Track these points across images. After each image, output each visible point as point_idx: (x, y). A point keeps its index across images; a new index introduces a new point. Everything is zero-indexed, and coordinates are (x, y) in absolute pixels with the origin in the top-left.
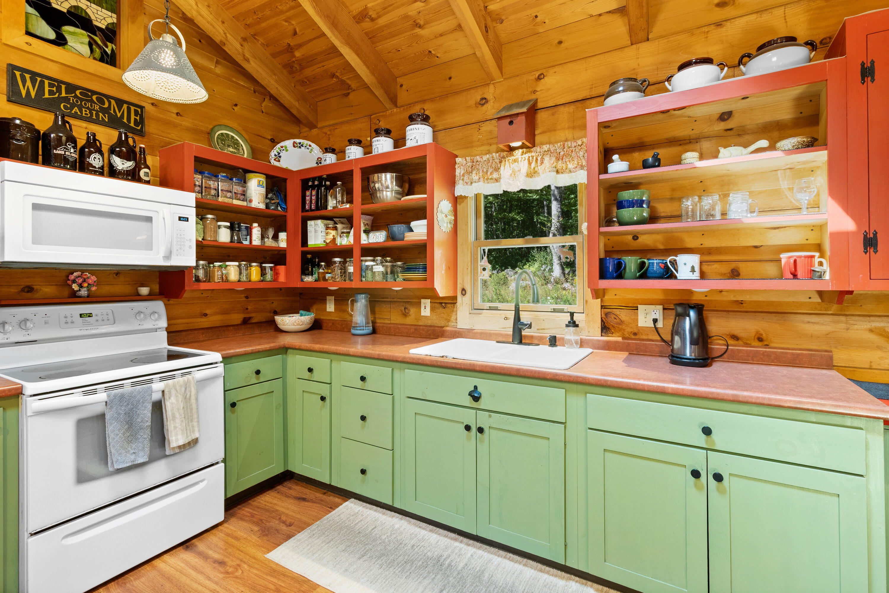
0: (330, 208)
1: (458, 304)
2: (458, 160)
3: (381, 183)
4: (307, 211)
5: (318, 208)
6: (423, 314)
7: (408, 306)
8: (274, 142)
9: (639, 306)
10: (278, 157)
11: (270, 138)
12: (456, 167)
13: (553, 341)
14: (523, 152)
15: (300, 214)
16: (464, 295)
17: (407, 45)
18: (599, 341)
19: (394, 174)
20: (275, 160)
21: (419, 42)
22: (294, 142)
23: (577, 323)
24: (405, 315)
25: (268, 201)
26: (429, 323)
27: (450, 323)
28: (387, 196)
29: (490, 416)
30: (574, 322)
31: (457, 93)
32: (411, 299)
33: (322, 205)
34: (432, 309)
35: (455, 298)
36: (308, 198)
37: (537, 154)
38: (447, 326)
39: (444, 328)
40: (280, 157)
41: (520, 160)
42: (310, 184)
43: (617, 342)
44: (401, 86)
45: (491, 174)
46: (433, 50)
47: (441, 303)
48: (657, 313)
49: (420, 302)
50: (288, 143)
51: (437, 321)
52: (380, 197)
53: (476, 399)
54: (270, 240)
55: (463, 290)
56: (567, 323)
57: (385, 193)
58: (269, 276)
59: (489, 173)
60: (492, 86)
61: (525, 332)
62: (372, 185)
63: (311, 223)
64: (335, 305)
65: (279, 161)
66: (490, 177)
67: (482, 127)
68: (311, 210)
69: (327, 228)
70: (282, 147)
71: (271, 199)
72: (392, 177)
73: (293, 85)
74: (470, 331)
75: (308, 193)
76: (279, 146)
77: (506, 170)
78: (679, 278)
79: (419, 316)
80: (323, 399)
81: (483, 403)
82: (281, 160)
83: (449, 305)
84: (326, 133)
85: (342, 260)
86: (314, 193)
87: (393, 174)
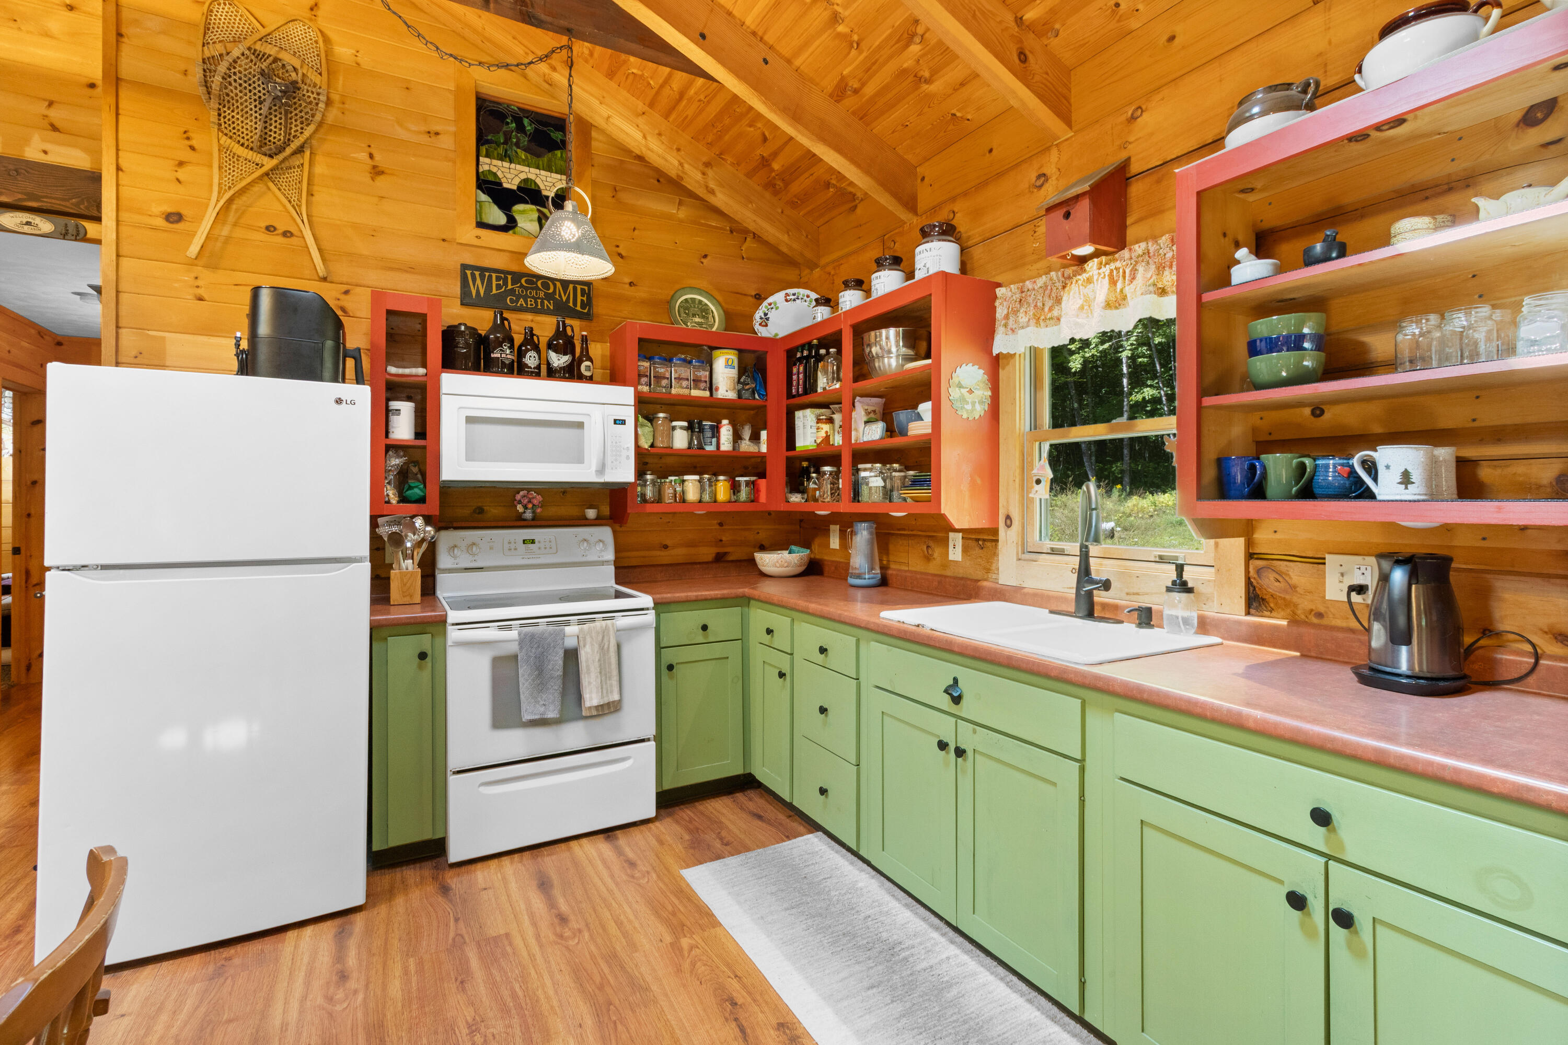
0: (819, 390)
1: (1000, 543)
2: (1000, 292)
3: (880, 346)
4: (794, 397)
5: (806, 393)
6: (952, 557)
7: (931, 544)
8: (760, 298)
9: (1327, 556)
10: (765, 322)
11: (753, 293)
12: (997, 304)
13: (1146, 617)
14: (1101, 263)
15: (785, 402)
16: (1009, 526)
17: (916, 114)
18: (1239, 623)
19: (901, 329)
20: (760, 324)
21: (931, 105)
22: (787, 295)
23: (1190, 585)
24: (928, 558)
25: (740, 386)
26: (960, 573)
27: (990, 575)
28: (890, 365)
29: (975, 732)
30: (1184, 584)
31: (1000, 175)
32: (935, 532)
33: (810, 385)
34: (965, 550)
35: (995, 531)
36: (795, 377)
37: (1124, 263)
38: (986, 580)
39: (979, 583)
40: (768, 319)
41: (1095, 278)
42: (799, 355)
43: (1276, 628)
44: (923, 179)
45: (1050, 309)
46: (958, 110)
47: (977, 540)
48: (1368, 573)
49: (948, 538)
50: (778, 297)
51: (971, 570)
52: (879, 367)
53: (957, 700)
54: (747, 442)
55: (1008, 517)
56: (1170, 584)
57: (886, 360)
58: (744, 494)
59: (1046, 309)
60: (1054, 151)
61: (1100, 597)
62: (867, 350)
63: (799, 414)
64: (840, 538)
65: (766, 325)
66: (1049, 316)
67: (1039, 226)
68: (798, 395)
69: (819, 421)
70: (770, 304)
71: (744, 384)
72: (897, 334)
73: (780, 211)
74: (1018, 589)
75: (795, 370)
76: (765, 303)
77: (1072, 299)
78: (1379, 498)
79: (947, 563)
80: (781, 675)
81: (966, 708)
82: (769, 323)
83: (988, 544)
84: (829, 274)
85: (835, 469)
86: (801, 369)
87: (898, 329)
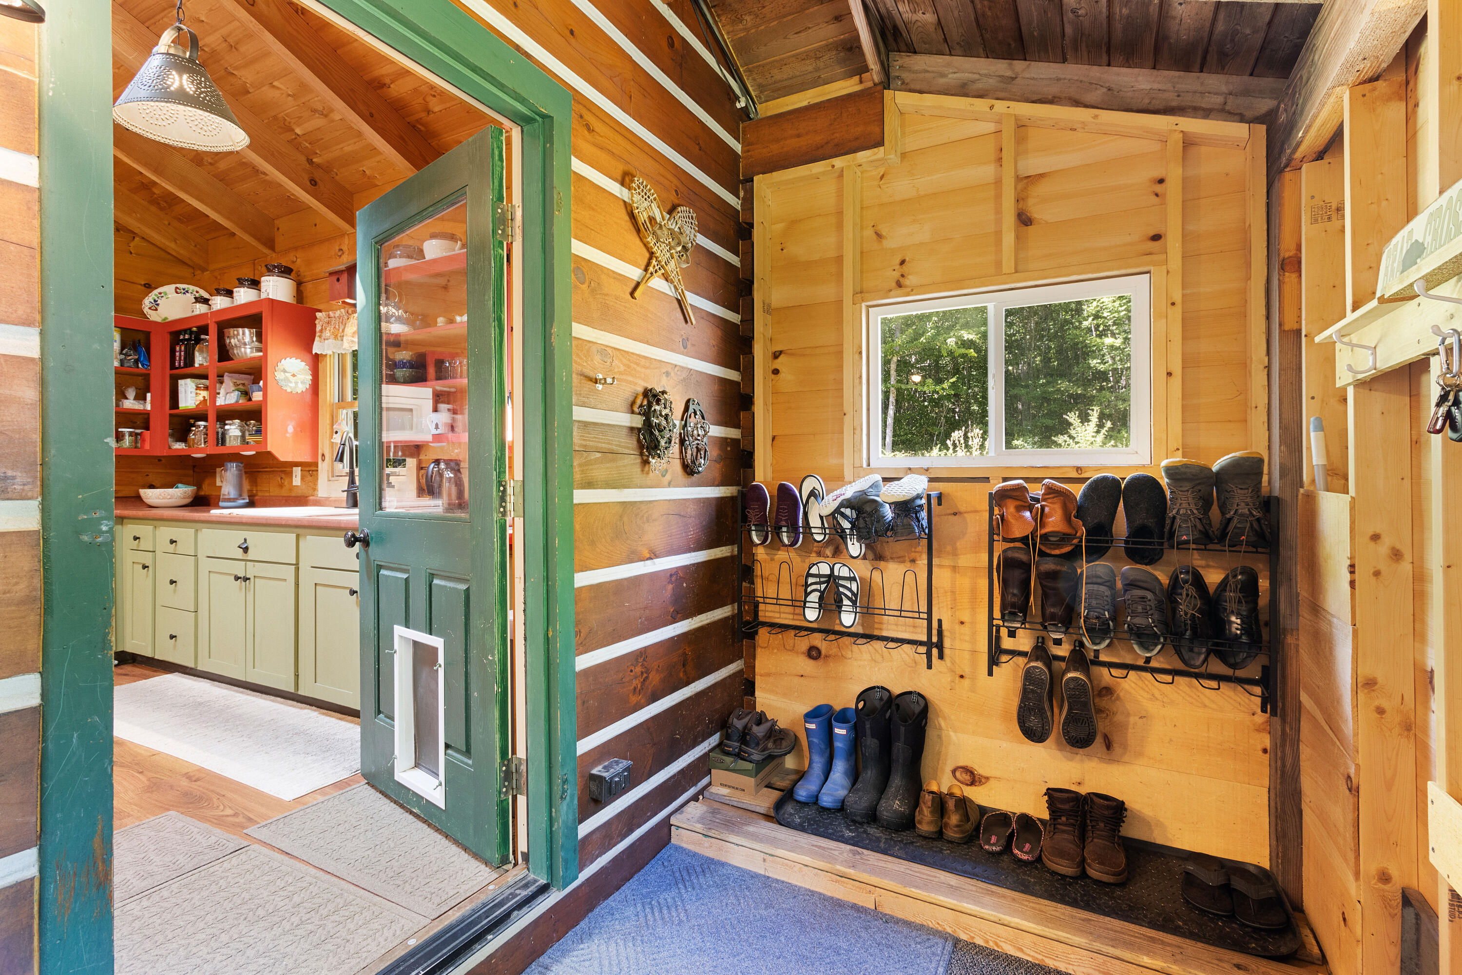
0: (197, 365)
1: (319, 471)
2: (318, 315)
3: (238, 339)
4: (177, 368)
5: (186, 366)
6: (294, 484)
7: (279, 475)
8: (149, 287)
10: (155, 306)
11: (143, 283)
12: (317, 322)
15: (168, 372)
16: (323, 460)
17: (262, 190)
19: (252, 330)
20: (150, 308)
22: (177, 288)
24: (281, 486)
25: (123, 357)
26: (299, 491)
27: (314, 492)
28: (246, 353)
29: (255, 566)
31: (322, 242)
32: (284, 468)
33: (189, 360)
34: (302, 478)
35: (316, 464)
36: (177, 354)
38: (311, 494)
39: (309, 499)
40: (158, 305)
42: (182, 337)
44: (278, 229)
45: (343, 331)
47: (308, 470)
49: (292, 471)
50: (169, 289)
51: (305, 489)
52: (237, 354)
54: (132, 401)
55: (323, 455)
57: (243, 349)
58: (127, 442)
59: (339, 331)
60: (346, 237)
62: (228, 341)
63: (181, 382)
65: (156, 310)
66: (342, 334)
68: (180, 367)
69: (198, 388)
70: (160, 293)
71: (126, 355)
72: (250, 333)
73: (166, 223)
74: (327, 498)
75: (178, 348)
76: (156, 292)
77: (349, 327)
79: (292, 488)
80: (145, 567)
81: (250, 554)
82: (159, 308)
83: (314, 471)
84: (216, 278)
85: (206, 424)
86: (183, 348)
87: (250, 329)
